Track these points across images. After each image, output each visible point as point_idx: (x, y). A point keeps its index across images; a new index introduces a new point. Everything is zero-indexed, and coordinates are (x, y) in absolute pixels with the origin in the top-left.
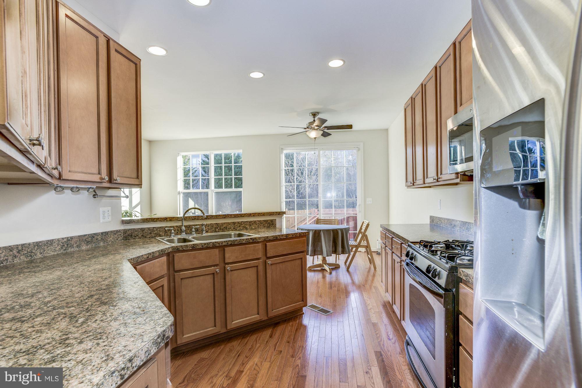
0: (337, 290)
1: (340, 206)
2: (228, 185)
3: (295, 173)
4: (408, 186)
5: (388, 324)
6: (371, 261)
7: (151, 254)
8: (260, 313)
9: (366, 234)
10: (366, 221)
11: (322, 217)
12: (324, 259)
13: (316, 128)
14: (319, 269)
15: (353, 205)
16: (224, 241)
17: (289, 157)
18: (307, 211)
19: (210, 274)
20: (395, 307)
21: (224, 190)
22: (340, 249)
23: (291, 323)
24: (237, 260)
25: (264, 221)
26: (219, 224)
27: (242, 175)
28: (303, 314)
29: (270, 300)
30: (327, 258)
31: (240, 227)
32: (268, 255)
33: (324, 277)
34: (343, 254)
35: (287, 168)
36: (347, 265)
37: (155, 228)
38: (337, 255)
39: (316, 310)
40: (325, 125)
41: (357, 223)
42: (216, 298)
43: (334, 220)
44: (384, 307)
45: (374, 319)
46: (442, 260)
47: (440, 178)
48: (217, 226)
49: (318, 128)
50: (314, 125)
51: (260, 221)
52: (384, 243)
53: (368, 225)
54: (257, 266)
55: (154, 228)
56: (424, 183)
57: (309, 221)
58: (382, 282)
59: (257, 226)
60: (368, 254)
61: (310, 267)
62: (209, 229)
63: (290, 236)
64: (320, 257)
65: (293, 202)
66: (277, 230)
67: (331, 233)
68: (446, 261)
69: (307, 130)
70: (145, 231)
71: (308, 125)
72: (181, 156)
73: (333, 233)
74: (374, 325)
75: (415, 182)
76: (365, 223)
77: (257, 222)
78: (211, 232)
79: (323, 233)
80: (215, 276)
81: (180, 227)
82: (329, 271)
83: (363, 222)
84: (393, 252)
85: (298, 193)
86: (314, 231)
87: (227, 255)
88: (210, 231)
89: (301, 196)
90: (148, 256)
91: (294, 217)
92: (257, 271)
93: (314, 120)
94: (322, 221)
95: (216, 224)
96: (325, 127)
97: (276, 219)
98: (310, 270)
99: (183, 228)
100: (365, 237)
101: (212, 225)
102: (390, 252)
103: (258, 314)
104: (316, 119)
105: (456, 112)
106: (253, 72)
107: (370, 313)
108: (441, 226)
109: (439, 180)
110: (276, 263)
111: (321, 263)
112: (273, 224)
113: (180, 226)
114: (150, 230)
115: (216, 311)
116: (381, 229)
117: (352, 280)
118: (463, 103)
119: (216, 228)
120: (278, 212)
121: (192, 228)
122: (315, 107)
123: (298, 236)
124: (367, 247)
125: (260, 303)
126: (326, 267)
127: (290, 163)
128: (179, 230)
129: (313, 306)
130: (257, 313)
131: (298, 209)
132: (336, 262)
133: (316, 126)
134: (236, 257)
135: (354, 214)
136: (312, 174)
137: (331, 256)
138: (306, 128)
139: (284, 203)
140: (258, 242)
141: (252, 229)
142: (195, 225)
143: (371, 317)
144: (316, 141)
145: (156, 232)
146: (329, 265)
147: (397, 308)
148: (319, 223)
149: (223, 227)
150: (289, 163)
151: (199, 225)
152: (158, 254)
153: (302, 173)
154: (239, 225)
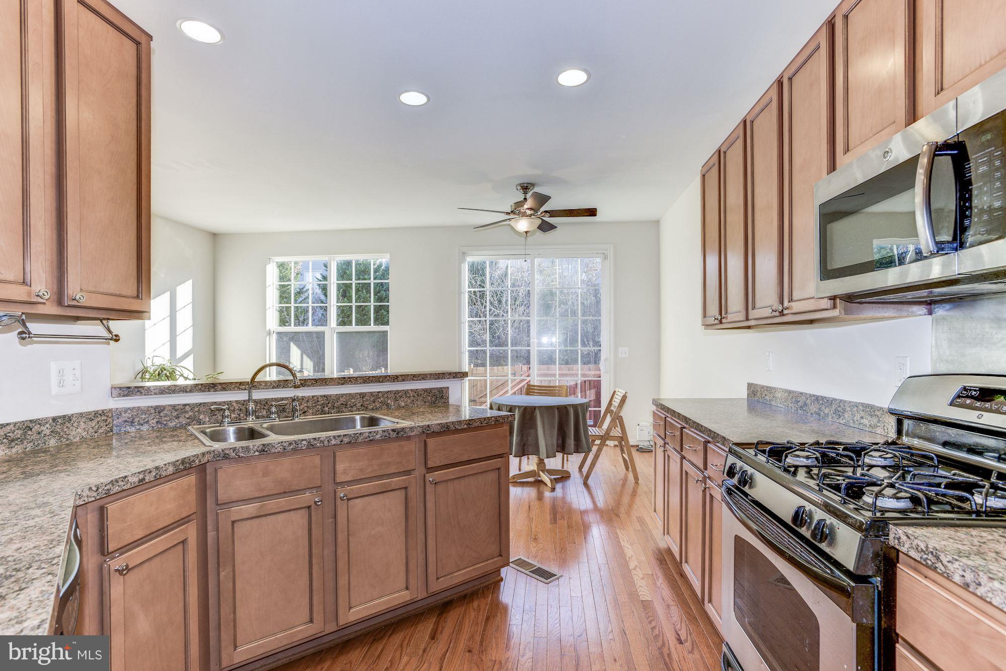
0: (566, 525)
1: (568, 360)
2: (363, 320)
3: (488, 301)
4: (707, 325)
5: (673, 603)
6: (629, 465)
7: (150, 472)
8: (410, 587)
9: (621, 414)
10: (620, 390)
11: (536, 380)
12: (541, 462)
13: (529, 212)
14: (531, 479)
15: (593, 359)
16: (334, 437)
17: (477, 271)
18: (509, 369)
19: (303, 508)
20: (687, 568)
21: (354, 328)
22: (571, 442)
23: (476, 604)
24: (363, 477)
25: (425, 390)
26: (330, 396)
27: (388, 302)
28: (502, 580)
29: (432, 558)
30: (546, 461)
31: (374, 402)
32: (431, 464)
33: (540, 497)
34: (577, 452)
35: (473, 290)
36: (585, 474)
37: (188, 405)
38: (565, 456)
39: (527, 572)
40: (546, 207)
41: (600, 392)
42: (314, 561)
43: (560, 387)
44: (661, 564)
45: (645, 593)
46: (825, 492)
47: (787, 308)
48: (327, 400)
49: (532, 212)
50: (526, 206)
51: (416, 391)
52: (659, 436)
53: (624, 399)
54: (406, 488)
55: (185, 405)
56: (747, 319)
57: (512, 387)
58: (655, 511)
59: (409, 401)
60: (622, 451)
61: (514, 477)
62: (308, 407)
63: (476, 424)
64: (534, 459)
65: (484, 352)
66: (451, 409)
67: (554, 414)
68: (840, 499)
69: (512, 216)
70: (165, 412)
71: (513, 207)
72: (275, 263)
73: (559, 412)
74: (646, 606)
75: (725, 316)
76: (617, 393)
77: (410, 392)
78: (313, 414)
79: (540, 413)
80: (313, 513)
81: (244, 403)
82: (549, 484)
83: (614, 392)
84: (683, 458)
85: (493, 334)
86: (522, 409)
87: (340, 467)
88: (311, 411)
89: (497, 341)
90: (141, 476)
91: (486, 381)
92: (406, 498)
93: (525, 199)
94: (537, 390)
95: (325, 396)
96: (546, 212)
97: (448, 388)
98: (516, 484)
99: (251, 406)
100: (618, 420)
101: (315, 398)
102: (675, 457)
103: (407, 588)
104: (528, 196)
105: (832, 167)
106: (406, 91)
107: (635, 578)
108: (773, 403)
109: (785, 312)
110: (447, 481)
111: (536, 469)
112: (442, 397)
113: (244, 401)
114: (176, 410)
115: (314, 588)
116: (654, 408)
117: (594, 502)
118: (851, 145)
119: (323, 406)
120: (453, 373)
121: (272, 405)
122: (526, 173)
123: (493, 423)
124: (622, 439)
125: (412, 566)
126: (545, 477)
127: (478, 283)
128: (243, 409)
129: (521, 563)
130: (404, 586)
131: (492, 365)
132: (563, 468)
133: (528, 209)
134: (361, 470)
135: (594, 376)
136: (518, 303)
137: (555, 456)
138: (509, 213)
139: (467, 354)
140: (409, 438)
141: (399, 407)
142: (276, 400)
143: (637, 586)
144: (529, 239)
145: (190, 414)
146: (550, 472)
147: (692, 572)
148: (532, 392)
149: (339, 403)
150: (476, 282)
151: (286, 399)
152: (171, 469)
153: (500, 302)
154: (372, 399)
